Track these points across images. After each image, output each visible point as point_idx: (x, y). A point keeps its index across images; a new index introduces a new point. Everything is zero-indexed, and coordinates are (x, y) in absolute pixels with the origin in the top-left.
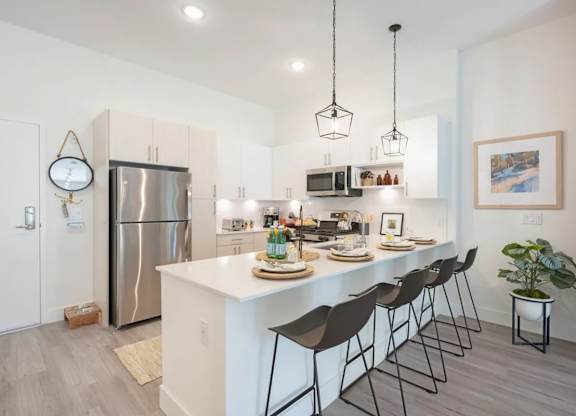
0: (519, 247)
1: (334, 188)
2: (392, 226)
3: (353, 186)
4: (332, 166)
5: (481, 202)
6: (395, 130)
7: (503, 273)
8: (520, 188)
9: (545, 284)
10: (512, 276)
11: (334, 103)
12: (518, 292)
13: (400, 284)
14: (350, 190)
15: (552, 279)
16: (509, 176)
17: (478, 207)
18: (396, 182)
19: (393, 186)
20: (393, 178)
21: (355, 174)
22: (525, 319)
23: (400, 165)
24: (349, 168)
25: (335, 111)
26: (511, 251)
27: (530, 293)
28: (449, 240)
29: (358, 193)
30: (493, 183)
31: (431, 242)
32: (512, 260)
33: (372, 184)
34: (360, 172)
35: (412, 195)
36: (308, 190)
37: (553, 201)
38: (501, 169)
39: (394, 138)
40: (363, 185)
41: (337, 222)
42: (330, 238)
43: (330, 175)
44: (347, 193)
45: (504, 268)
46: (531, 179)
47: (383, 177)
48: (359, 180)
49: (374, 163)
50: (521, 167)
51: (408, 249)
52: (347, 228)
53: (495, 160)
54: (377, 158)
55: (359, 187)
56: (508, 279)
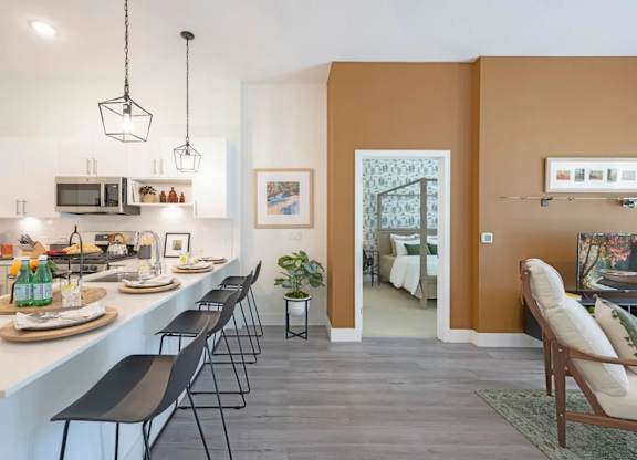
0: (290, 259)
1: (103, 203)
2: (177, 247)
3: (130, 202)
4: (99, 175)
5: (260, 222)
6: (188, 145)
7: (279, 281)
8: (287, 211)
9: (306, 287)
10: (287, 284)
11: (126, 97)
12: (289, 295)
13: (221, 308)
14: (126, 206)
15: (311, 282)
16: (280, 201)
17: (257, 226)
18: (182, 201)
19: (179, 204)
20: (179, 196)
21: (133, 189)
22: (294, 316)
23: (189, 183)
24: (125, 181)
25: (129, 107)
26: (285, 263)
27: (296, 295)
28: (234, 258)
29: (136, 210)
30: (269, 206)
31: (222, 261)
32: (285, 271)
33: (154, 201)
34: (139, 186)
35: (201, 214)
36: (59, 204)
37: (307, 222)
38: (275, 195)
39: (187, 153)
40: (142, 201)
41: (107, 247)
42: (99, 266)
43: (97, 187)
44: (121, 211)
45: (279, 278)
46: (295, 204)
47: (167, 194)
48: (137, 196)
49: (157, 177)
50: (287, 194)
51: (206, 270)
52: (121, 253)
53: (270, 186)
54: (162, 172)
55: (137, 203)
56: (284, 286)
